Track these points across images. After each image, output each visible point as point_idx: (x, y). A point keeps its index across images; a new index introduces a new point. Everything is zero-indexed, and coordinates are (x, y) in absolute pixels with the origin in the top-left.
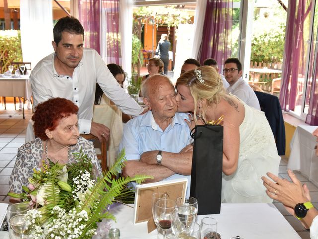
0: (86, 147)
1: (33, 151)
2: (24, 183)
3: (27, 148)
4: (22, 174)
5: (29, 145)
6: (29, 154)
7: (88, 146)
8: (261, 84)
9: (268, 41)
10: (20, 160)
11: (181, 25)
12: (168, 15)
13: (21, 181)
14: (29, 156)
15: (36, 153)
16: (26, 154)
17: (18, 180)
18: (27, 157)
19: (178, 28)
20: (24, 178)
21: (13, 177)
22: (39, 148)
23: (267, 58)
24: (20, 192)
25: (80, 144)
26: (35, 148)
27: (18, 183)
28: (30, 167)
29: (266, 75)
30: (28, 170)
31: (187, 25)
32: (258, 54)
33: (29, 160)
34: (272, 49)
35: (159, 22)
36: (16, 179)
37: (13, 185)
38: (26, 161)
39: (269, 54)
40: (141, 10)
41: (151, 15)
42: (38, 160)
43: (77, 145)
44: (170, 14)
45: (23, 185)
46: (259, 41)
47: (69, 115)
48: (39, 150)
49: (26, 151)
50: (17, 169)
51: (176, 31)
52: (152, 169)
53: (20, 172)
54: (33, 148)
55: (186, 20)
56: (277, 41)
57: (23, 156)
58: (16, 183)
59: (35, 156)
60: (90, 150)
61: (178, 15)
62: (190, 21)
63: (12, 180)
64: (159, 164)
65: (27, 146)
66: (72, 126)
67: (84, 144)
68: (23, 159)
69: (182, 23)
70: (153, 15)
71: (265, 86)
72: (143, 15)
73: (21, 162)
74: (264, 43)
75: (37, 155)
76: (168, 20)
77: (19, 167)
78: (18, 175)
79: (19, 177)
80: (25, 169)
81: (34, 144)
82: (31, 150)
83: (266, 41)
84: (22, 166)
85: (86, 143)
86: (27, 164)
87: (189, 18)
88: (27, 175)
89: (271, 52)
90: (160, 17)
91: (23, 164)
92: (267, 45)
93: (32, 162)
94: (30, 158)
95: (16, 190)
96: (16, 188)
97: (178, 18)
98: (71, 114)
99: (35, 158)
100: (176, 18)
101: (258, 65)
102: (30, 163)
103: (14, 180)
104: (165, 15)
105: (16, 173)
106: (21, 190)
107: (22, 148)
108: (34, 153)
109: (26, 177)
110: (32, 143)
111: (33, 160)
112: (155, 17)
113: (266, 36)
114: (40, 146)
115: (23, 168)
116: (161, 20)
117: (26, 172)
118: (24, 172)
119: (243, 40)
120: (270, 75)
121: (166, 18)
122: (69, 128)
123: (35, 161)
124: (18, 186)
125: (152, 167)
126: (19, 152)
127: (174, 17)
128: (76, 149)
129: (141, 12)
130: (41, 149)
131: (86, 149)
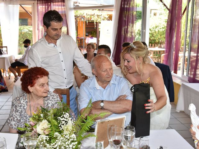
0: (55, 97)
1: (22, 102)
2: (18, 123)
3: (18, 100)
4: (16, 117)
5: (19, 98)
6: (19, 104)
7: (56, 97)
8: (154, 57)
9: (157, 30)
10: (14, 108)
11: (102, 21)
12: (94, 15)
13: (16, 121)
14: (19, 105)
15: (23, 103)
16: (18, 104)
17: (14, 121)
18: (19, 106)
19: (100, 23)
20: (17, 119)
21: (10, 119)
22: (25, 100)
23: (157, 41)
24: (16, 128)
25: (51, 96)
26: (23, 100)
27: (14, 123)
28: (21, 112)
29: (157, 52)
30: (19, 114)
31: (106, 21)
32: (151, 39)
33: (19, 107)
34: (161, 36)
35: (88, 19)
36: (13, 120)
37: (11, 124)
38: (18, 108)
39: (159, 38)
40: (77, 12)
41: (83, 15)
42: (25, 108)
43: (49, 97)
44: (96, 14)
45: (17, 124)
46: (152, 31)
47: (42, 77)
48: (25, 101)
49: (17, 102)
50: (13, 114)
51: (100, 24)
52: (99, 111)
53: (15, 115)
54: (21, 100)
55: (105, 18)
56: (163, 30)
57: (16, 105)
58: (13, 123)
59: (23, 105)
60: (57, 99)
61: (101, 15)
62: (108, 18)
63: (10, 121)
64: (102, 108)
65: (17, 99)
66: (44, 84)
67: (53, 95)
68: (16, 108)
69: (103, 20)
70: (85, 15)
71: (157, 59)
72: (78, 15)
73: (15, 109)
74: (156, 32)
75: (24, 104)
76: (94, 18)
77: (14, 113)
78: (14, 118)
79: (14, 119)
80: (17, 113)
81: (22, 97)
82: (20, 101)
83: (157, 31)
84: (15, 112)
85: (54, 95)
86: (19, 110)
87: (107, 17)
88: (19, 117)
89: (160, 37)
90: (89, 16)
91: (16, 110)
92: (157, 33)
93: (22, 109)
94: (21, 106)
95: (13, 127)
96: (13, 126)
97: (100, 17)
98: (43, 76)
99: (23, 106)
100: (99, 17)
101: (152, 46)
102: (20, 110)
103: (11, 121)
104: (92, 15)
105: (12, 116)
106: (16, 127)
107: (15, 101)
108: (22, 103)
109: (19, 119)
110: (21, 97)
111: (22, 107)
112: (86, 16)
113: (156, 27)
114: (26, 98)
115: (16, 113)
116: (90, 18)
117: (18, 115)
118: (17, 116)
119: (144, 31)
120: (160, 52)
121: (92, 17)
122: (43, 85)
123: (24, 108)
124: (14, 125)
125: (98, 110)
126: (12, 103)
127: (98, 16)
128: (49, 99)
129: (77, 13)
130: (26, 100)
131: (55, 98)
